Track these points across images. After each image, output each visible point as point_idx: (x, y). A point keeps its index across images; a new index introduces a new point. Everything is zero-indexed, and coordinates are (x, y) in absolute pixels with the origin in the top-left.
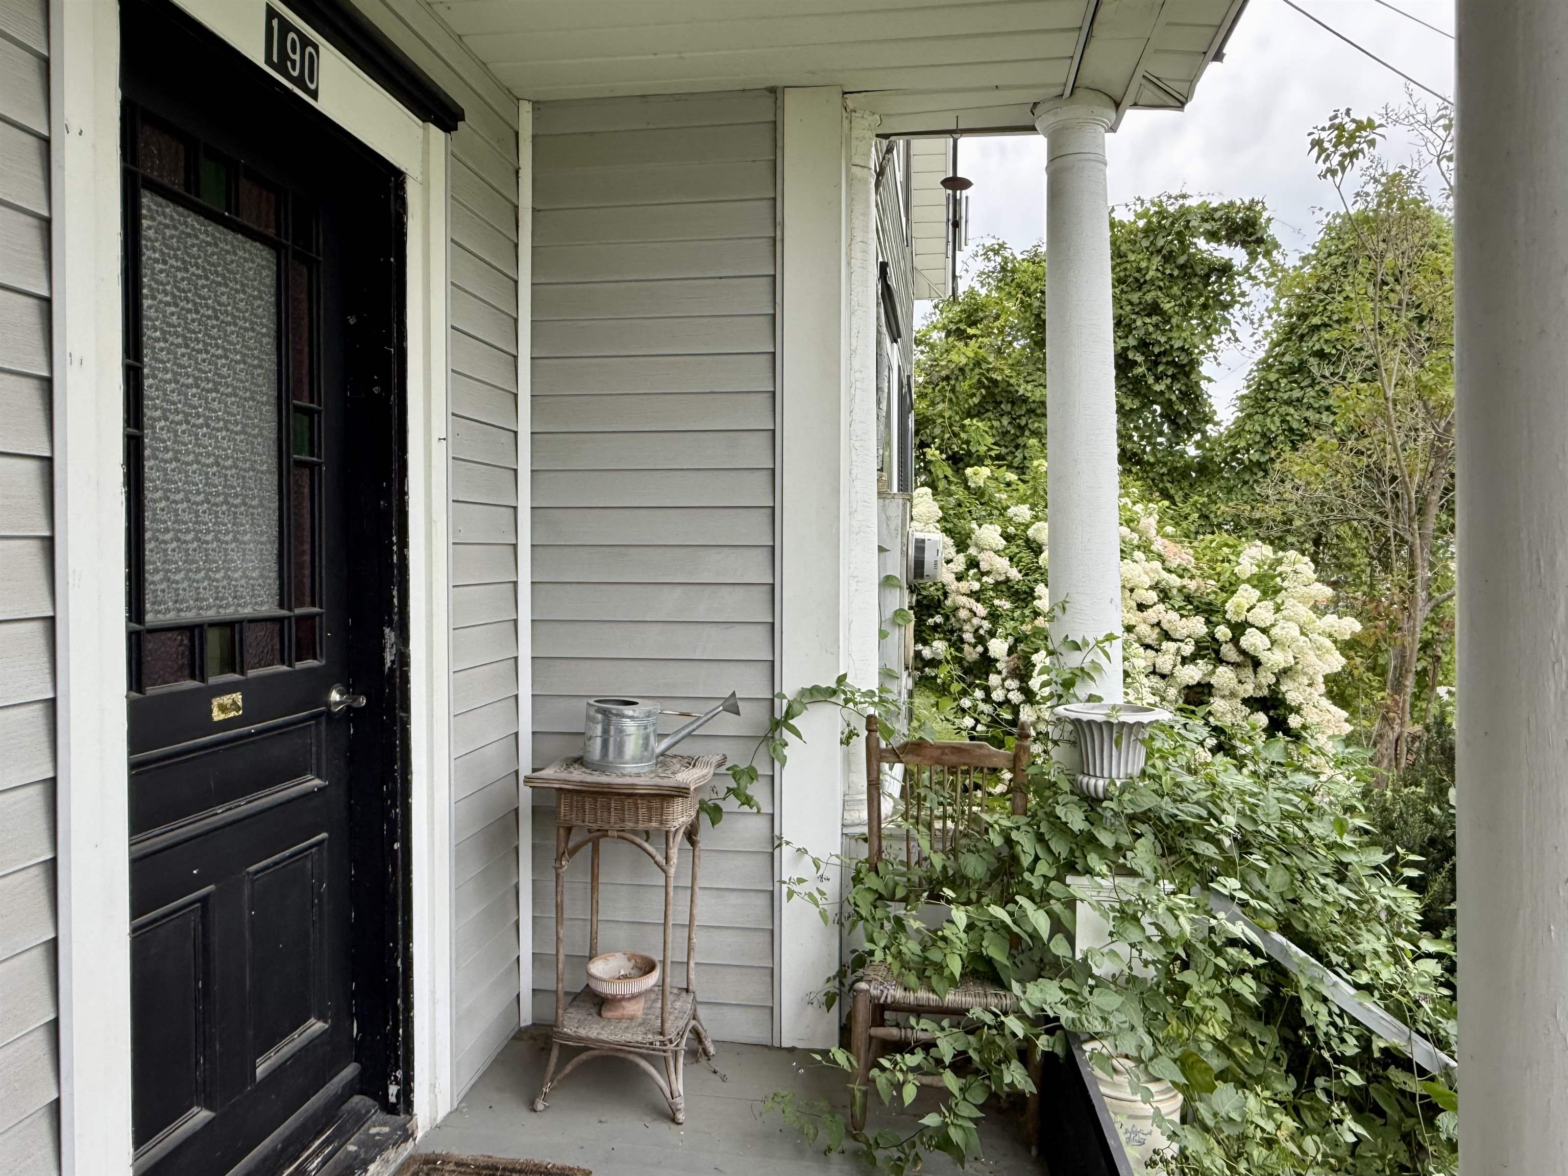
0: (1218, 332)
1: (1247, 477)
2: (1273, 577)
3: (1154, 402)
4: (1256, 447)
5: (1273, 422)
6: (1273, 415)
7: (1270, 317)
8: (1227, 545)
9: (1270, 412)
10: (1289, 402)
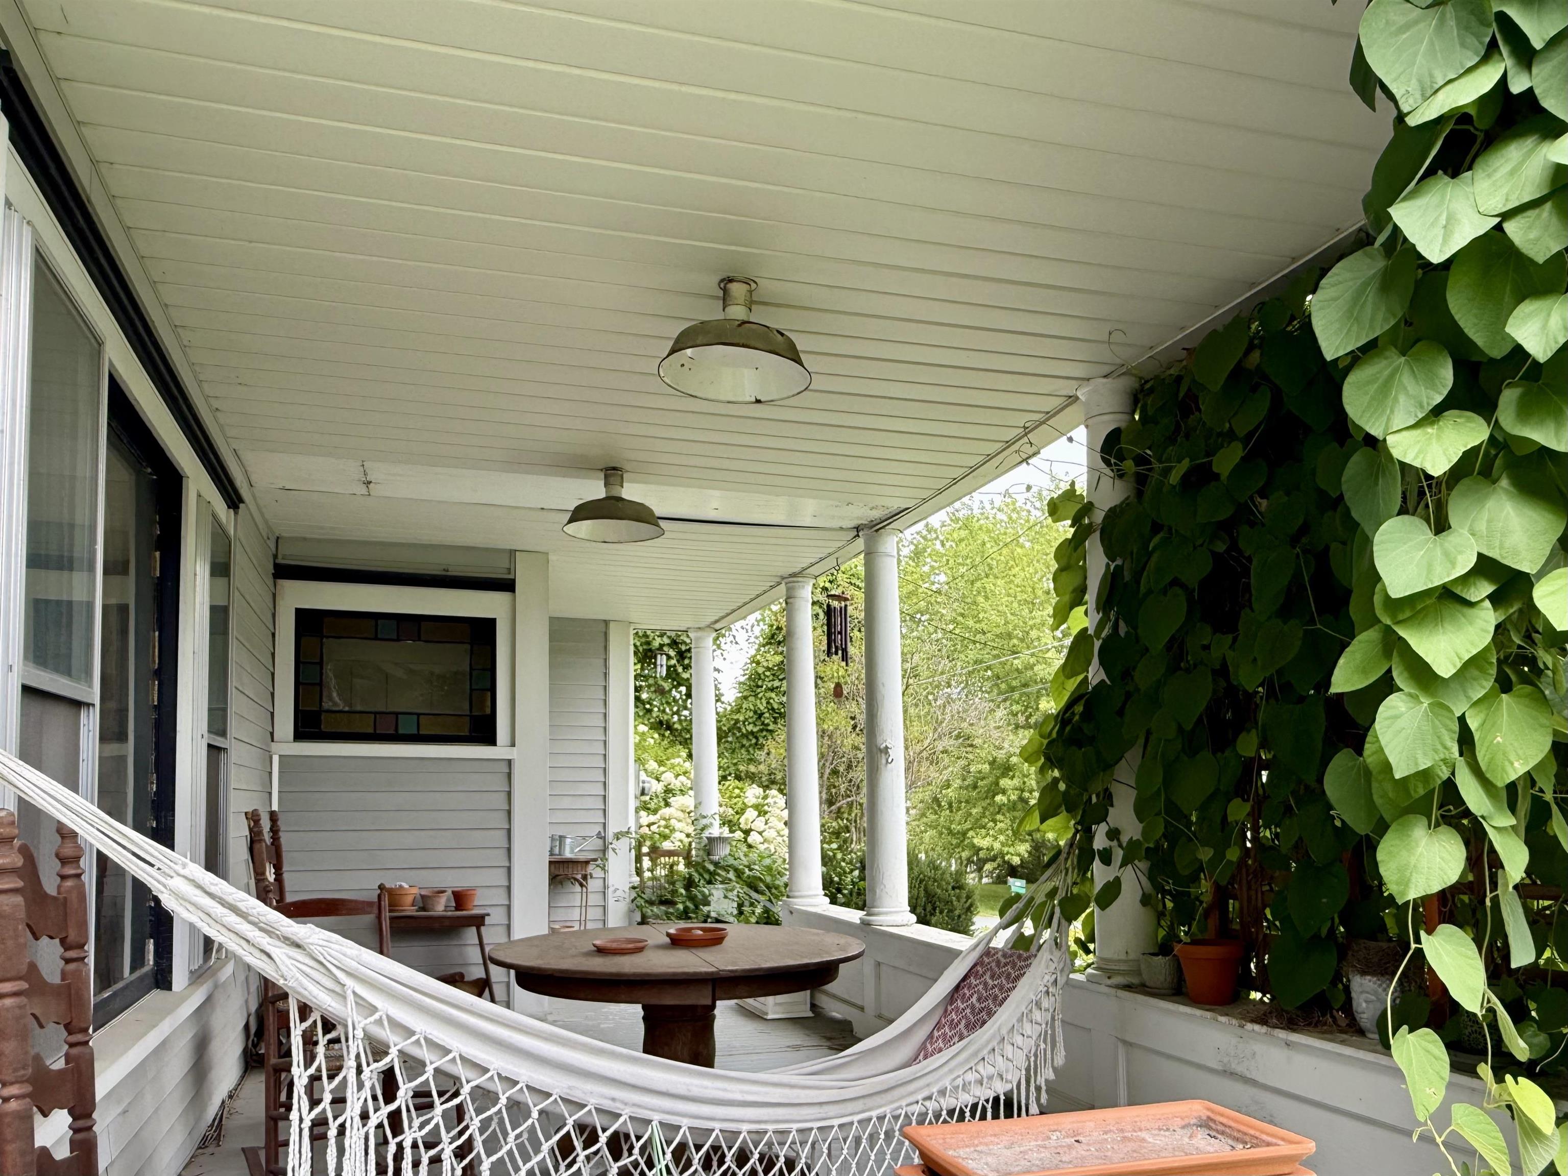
0: (724, 636)
1: (745, 742)
2: (763, 806)
3: (682, 685)
4: (750, 720)
5: (761, 703)
6: (761, 699)
7: (758, 625)
8: (738, 788)
9: (760, 696)
10: (772, 690)
